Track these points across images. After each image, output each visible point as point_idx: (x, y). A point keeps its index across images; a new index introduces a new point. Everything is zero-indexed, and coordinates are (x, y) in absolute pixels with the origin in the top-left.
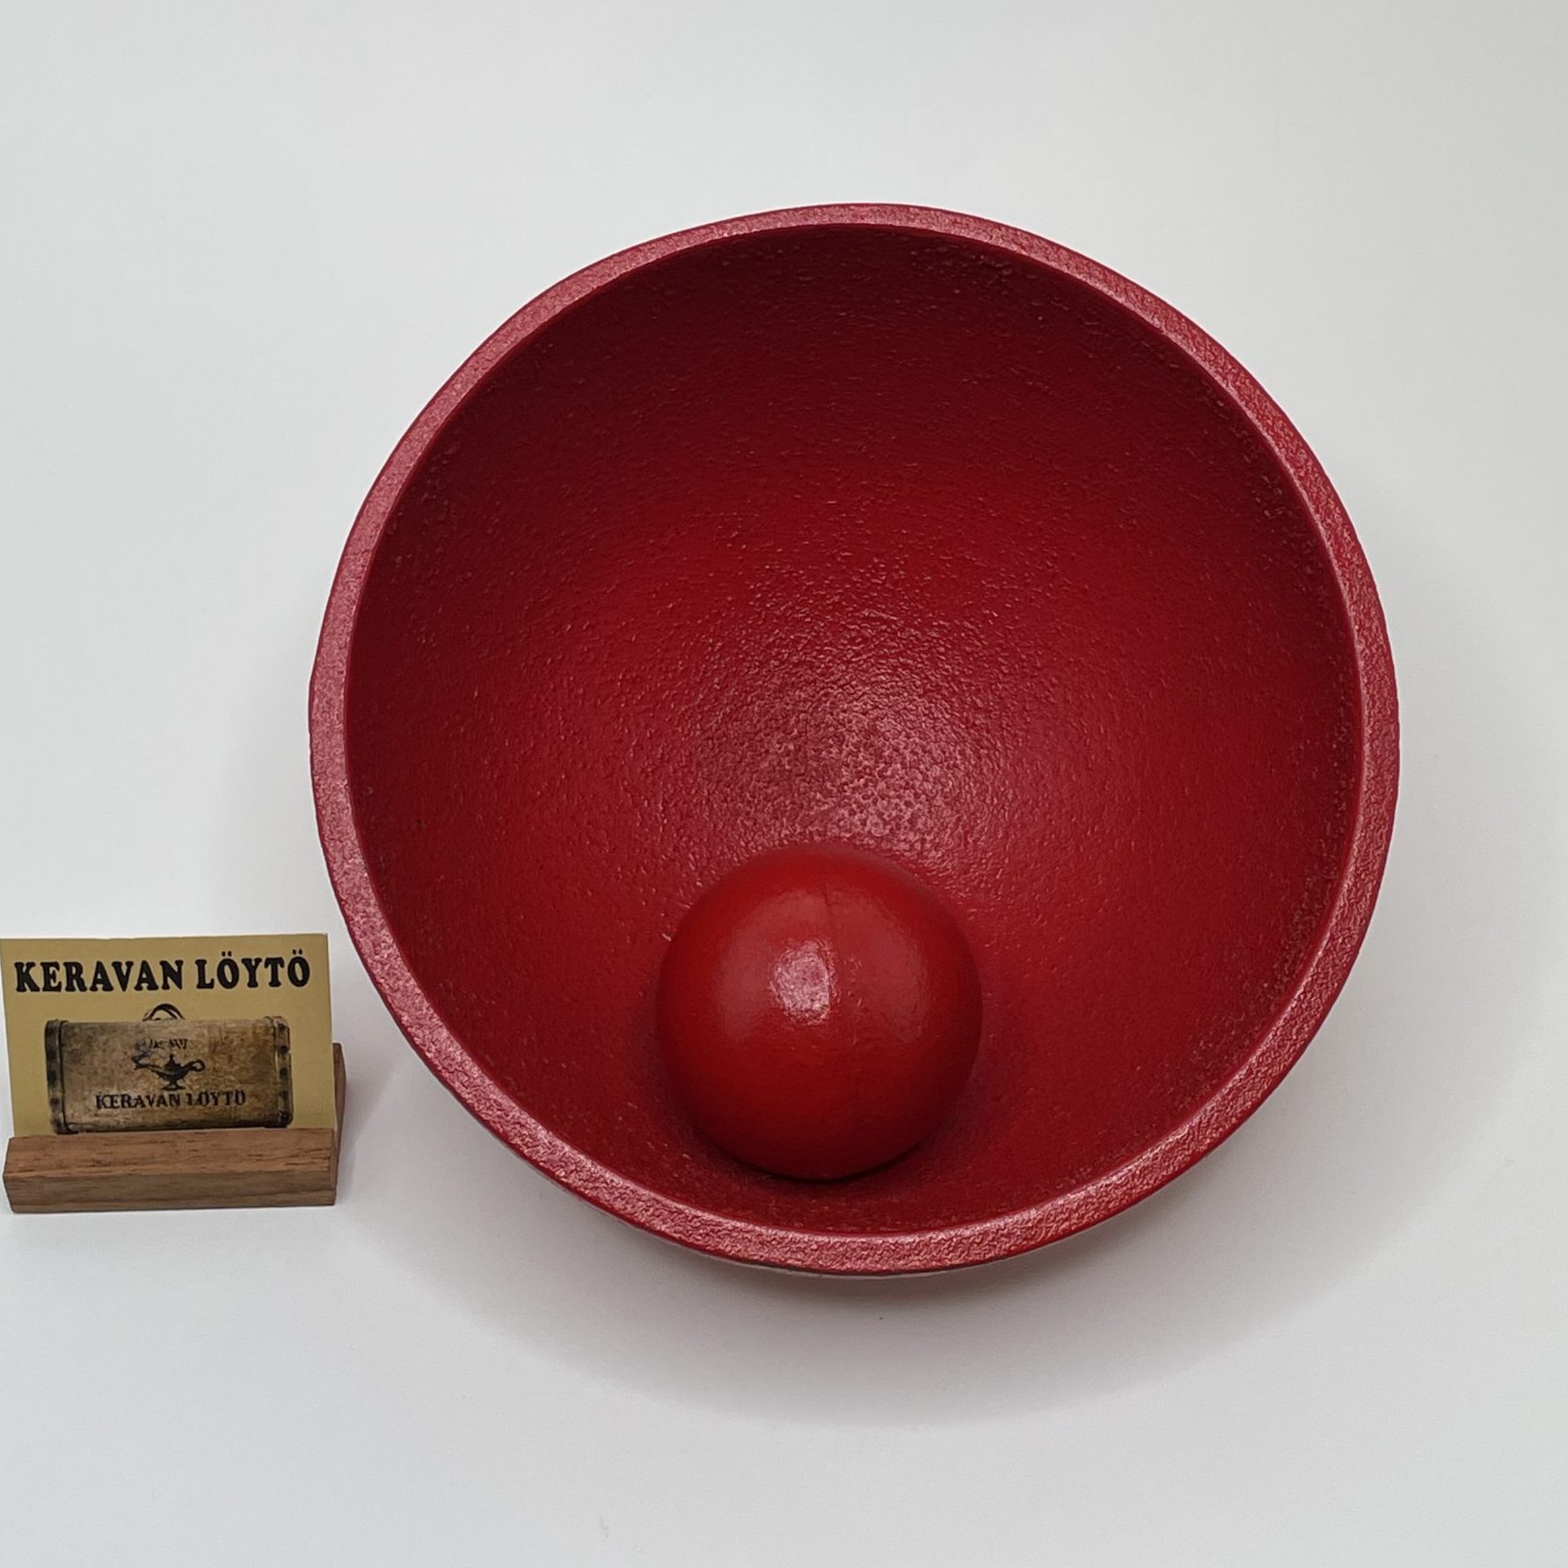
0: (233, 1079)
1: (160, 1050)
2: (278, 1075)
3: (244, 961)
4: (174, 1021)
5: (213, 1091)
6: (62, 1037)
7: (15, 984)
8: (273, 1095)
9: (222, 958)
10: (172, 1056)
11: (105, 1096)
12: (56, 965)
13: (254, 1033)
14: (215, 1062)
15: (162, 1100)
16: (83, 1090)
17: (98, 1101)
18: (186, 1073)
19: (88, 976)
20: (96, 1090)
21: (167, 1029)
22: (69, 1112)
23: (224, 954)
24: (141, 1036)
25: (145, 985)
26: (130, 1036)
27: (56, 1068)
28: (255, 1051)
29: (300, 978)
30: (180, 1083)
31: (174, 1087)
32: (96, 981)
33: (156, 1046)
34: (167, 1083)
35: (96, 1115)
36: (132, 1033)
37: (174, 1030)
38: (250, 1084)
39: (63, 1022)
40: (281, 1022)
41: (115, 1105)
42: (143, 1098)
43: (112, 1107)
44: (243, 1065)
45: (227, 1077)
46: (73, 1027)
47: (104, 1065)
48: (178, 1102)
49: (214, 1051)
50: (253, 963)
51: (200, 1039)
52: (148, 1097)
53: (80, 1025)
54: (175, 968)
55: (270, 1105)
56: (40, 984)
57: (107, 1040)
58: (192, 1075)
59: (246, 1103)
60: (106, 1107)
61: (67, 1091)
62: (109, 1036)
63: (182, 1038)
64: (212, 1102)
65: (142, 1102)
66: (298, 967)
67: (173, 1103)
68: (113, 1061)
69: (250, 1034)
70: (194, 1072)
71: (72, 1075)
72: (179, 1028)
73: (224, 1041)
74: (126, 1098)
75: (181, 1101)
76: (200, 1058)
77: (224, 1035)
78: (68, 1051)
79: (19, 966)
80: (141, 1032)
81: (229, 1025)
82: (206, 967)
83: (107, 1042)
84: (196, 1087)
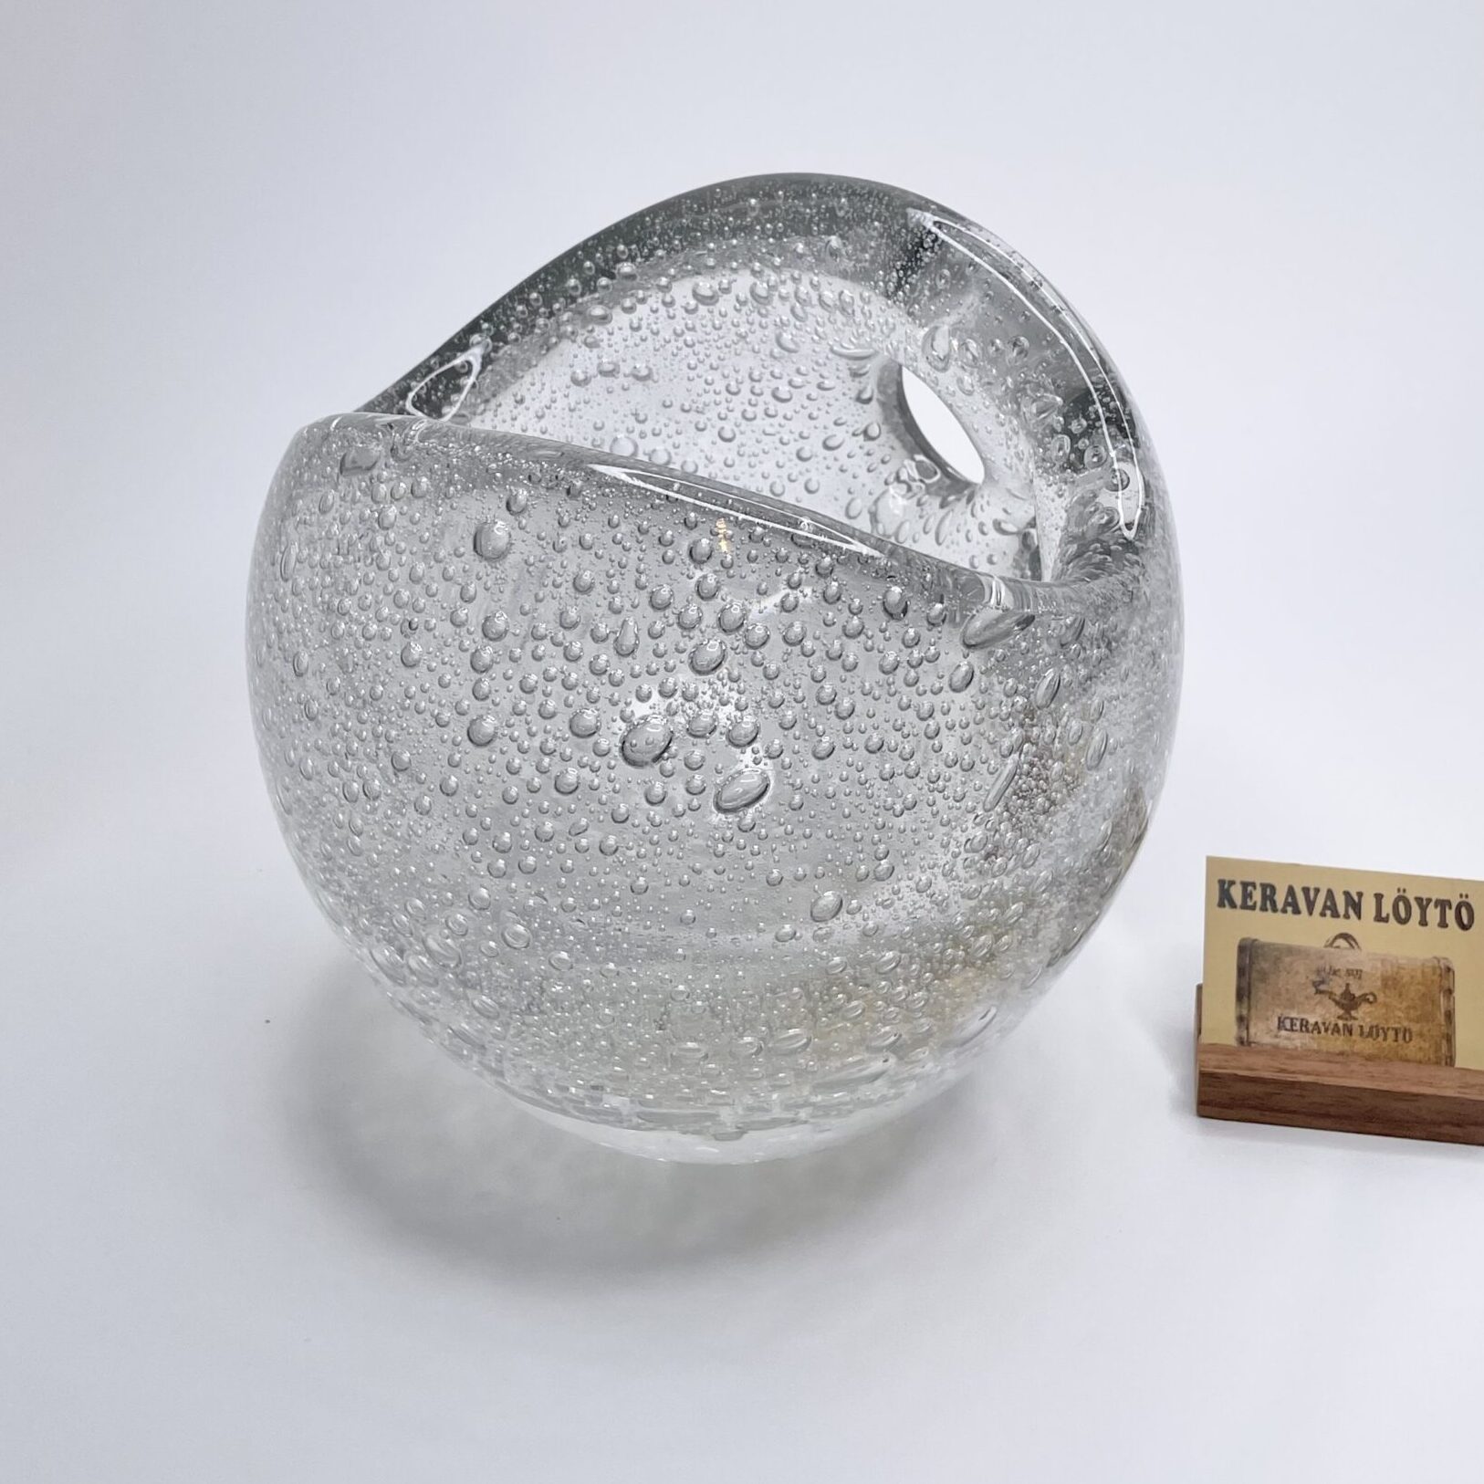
0: (1400, 1014)
1: (1337, 978)
2: (1442, 1018)
3: (1419, 900)
4: (1351, 952)
5: (1381, 1025)
6: (1253, 954)
7: (1217, 899)
8: (1438, 1037)
9: (1396, 895)
10: (1348, 985)
11: (1285, 1018)
12: (1254, 885)
13: (1423, 972)
14: (1386, 997)
15: (1336, 1029)
16: (1268, 1010)
17: (1279, 1022)
18: (1360, 1004)
19: (1280, 899)
20: (1279, 1011)
21: (1345, 958)
22: (1252, 1030)
23: (1399, 890)
24: (1322, 962)
25: (1328, 912)
26: (1312, 961)
27: (1245, 984)
28: (1423, 990)
29: (1465, 921)
30: (1353, 1013)
31: (1348, 1016)
32: (1287, 904)
33: (1335, 974)
35: (1276, 1036)
36: (1314, 958)
37: (1351, 960)
38: (1418, 1022)
39: (1256, 940)
40: (1446, 964)
41: (1294, 1028)
42: (1321, 1025)
43: (1292, 1030)
44: (1411, 1003)
45: (1396, 1013)
46: (1263, 946)
47: (1289, 987)
48: (1351, 1034)
49: (1385, 985)
50: (1425, 903)
51: (1374, 972)
52: (1324, 1024)
53: (1269, 945)
54: (1356, 899)
55: (1434, 1047)
56: (1238, 899)
58: (1365, 1008)
59: (1412, 1044)
60: (1286, 1030)
61: (1253, 1011)
62: (1293, 958)
63: (1357, 968)
64: (1381, 1037)
65: (1318, 1028)
66: (1464, 911)
67: (1347, 1033)
68: (1295, 984)
69: (1419, 974)
70: (1368, 1005)
71: (1260, 992)
72: (1355, 959)
73: (1395, 976)
74: (1305, 1023)
75: (1354, 1031)
76: (1373, 990)
77: (1395, 969)
78: (1257, 971)
79: (1222, 882)
80: (1322, 958)
81: (1400, 961)
82: (1383, 900)
83: (1291, 963)
84: (1368, 1020)
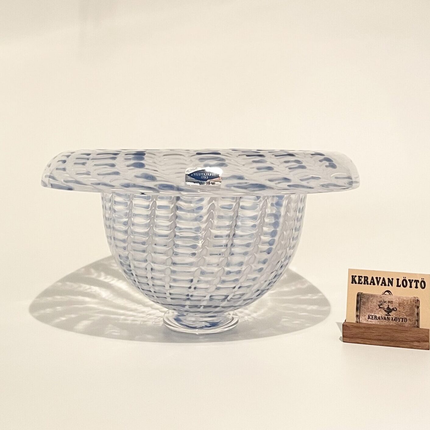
0: (404, 314)
1: (386, 303)
2: (416, 315)
3: (409, 280)
4: (389, 296)
5: (398, 317)
6: (361, 297)
7: (351, 281)
8: (415, 320)
9: (403, 279)
10: (388, 306)
11: (370, 316)
12: (362, 277)
13: (411, 301)
14: (400, 309)
15: (385, 318)
16: (365, 313)
17: (368, 317)
18: (392, 311)
19: (369, 281)
20: (368, 314)
21: (388, 298)
22: (361, 319)
23: (404, 277)
24: (381, 299)
25: (383, 284)
26: (378, 299)
27: (359, 306)
28: (411, 307)
29: (423, 286)
30: (390, 314)
31: (388, 315)
32: (371, 282)
33: (385, 302)
34: (386, 313)
35: (367, 321)
36: (379, 298)
37: (390, 298)
38: (409, 316)
39: (362, 293)
40: (418, 299)
41: (373, 318)
42: (380, 317)
43: (372, 319)
44: (407, 310)
45: (402, 314)
46: (364, 294)
47: (371, 306)
48: (389, 320)
49: (399, 306)
50: (411, 281)
51: (396, 302)
52: (381, 317)
53: (366, 294)
54: (391, 281)
55: (413, 323)
56: (357, 282)
57: (373, 299)
58: (393, 312)
59: (407, 322)
60: (370, 319)
61: (361, 313)
62: (372, 298)
63: (392, 300)
64: (398, 321)
65: (380, 318)
66: (423, 283)
67: (388, 320)
68: (374, 305)
69: (410, 301)
70: (394, 311)
71: (362, 308)
72: (391, 298)
73: (403, 303)
74: (376, 317)
75: (390, 319)
76: (396, 307)
77: (403, 301)
78: (362, 302)
79: (353, 276)
80: (381, 297)
81: (404, 298)
82: (399, 280)
83: (372, 300)
84: (394, 315)
